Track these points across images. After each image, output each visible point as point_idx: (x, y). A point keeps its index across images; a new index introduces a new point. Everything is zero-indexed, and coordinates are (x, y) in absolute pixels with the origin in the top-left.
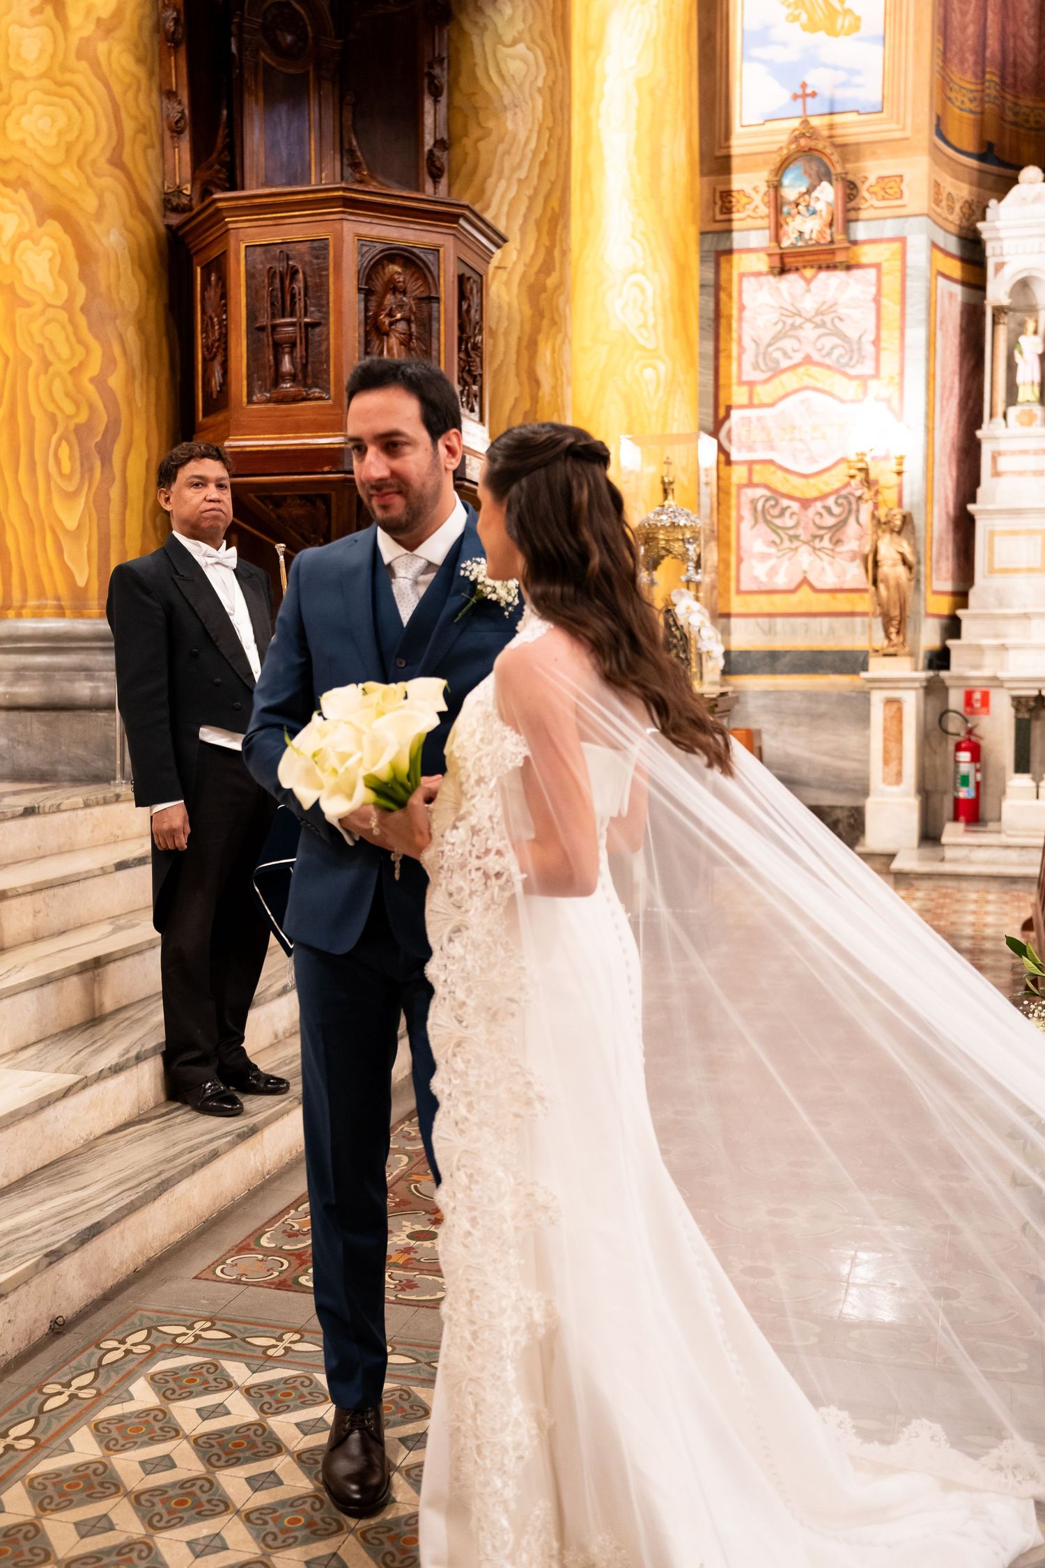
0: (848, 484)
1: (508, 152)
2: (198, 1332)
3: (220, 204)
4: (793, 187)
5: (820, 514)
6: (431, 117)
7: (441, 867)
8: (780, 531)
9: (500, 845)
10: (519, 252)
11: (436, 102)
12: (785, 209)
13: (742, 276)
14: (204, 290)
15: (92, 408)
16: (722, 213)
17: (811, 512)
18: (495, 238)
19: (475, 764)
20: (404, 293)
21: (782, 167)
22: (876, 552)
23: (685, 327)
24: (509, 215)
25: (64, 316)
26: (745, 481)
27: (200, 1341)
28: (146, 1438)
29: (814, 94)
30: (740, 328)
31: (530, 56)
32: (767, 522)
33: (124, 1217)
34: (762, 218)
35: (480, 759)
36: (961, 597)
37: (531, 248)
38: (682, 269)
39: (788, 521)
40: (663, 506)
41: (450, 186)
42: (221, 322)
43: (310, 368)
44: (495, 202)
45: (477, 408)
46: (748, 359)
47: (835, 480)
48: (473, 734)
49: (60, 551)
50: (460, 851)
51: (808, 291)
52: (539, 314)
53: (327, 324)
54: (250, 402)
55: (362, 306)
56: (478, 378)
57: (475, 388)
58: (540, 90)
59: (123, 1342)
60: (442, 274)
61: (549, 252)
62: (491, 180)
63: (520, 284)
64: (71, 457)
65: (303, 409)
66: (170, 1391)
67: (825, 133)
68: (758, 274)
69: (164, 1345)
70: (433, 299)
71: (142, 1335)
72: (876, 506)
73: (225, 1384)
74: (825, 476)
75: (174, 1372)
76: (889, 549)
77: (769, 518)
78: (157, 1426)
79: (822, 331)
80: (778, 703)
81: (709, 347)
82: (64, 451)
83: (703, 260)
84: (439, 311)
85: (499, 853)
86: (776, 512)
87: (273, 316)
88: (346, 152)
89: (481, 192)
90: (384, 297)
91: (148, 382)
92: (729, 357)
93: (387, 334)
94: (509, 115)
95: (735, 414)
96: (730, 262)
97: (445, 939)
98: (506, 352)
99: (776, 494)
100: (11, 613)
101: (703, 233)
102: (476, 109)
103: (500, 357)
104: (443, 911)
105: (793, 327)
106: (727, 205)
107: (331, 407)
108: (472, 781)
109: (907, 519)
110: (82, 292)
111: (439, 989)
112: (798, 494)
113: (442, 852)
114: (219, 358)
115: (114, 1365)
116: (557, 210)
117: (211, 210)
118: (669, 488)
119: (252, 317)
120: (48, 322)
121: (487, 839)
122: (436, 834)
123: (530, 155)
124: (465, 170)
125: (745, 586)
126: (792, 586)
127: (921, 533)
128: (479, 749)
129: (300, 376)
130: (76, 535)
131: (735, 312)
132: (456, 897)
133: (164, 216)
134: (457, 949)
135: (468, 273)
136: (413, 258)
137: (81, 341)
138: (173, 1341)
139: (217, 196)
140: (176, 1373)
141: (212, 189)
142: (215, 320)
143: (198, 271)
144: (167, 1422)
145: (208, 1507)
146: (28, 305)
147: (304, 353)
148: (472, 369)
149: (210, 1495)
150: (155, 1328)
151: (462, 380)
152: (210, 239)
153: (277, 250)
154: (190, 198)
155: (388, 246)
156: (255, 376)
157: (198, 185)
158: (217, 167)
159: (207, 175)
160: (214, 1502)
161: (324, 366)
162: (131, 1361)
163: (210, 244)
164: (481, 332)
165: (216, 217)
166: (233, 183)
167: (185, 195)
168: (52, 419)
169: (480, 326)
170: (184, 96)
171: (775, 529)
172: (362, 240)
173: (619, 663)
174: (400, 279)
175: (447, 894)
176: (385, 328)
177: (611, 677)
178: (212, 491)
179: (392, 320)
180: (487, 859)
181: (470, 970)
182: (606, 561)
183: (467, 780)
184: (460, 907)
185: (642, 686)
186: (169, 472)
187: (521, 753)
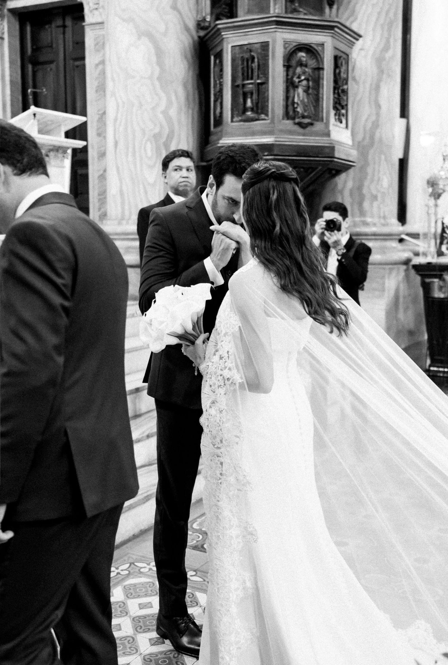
3: (219, 26)
9: (230, 365)
10: (372, 41)
14: (214, 67)
15: (161, 127)
18: (355, 36)
19: (224, 326)
20: (306, 66)
24: (368, 24)
25: (149, 82)
37: (378, 39)
42: (220, 82)
43: (260, 105)
44: (360, 17)
45: (344, 121)
49: (146, 193)
50: (215, 366)
52: (381, 72)
53: (268, 84)
54: (232, 121)
55: (285, 74)
56: (345, 107)
57: (343, 111)
60: (325, 56)
61: (387, 40)
62: (358, 6)
63: (372, 57)
64: (152, 149)
65: (256, 124)
66: (130, 594)
69: (135, 572)
70: (319, 69)
71: (127, 566)
82: (149, 145)
84: (323, 74)
85: (230, 369)
87: (243, 80)
90: (296, 69)
91: (188, 111)
93: (297, 87)
97: (208, 406)
98: (364, 92)
100: (124, 222)
104: (208, 393)
107: (269, 123)
108: (223, 334)
110: (157, 70)
111: (205, 430)
113: (208, 366)
114: (219, 100)
116: (392, 18)
117: (215, 30)
119: (234, 80)
120: (143, 85)
121: (226, 362)
122: (207, 357)
129: (255, 109)
130: (154, 185)
132: (213, 387)
133: (197, 32)
134: (213, 411)
135: (340, 54)
136: (311, 49)
137: (157, 94)
138: (139, 570)
139: (218, 22)
140: (135, 586)
141: (221, 17)
142: (218, 82)
143: (212, 58)
144: (124, 609)
145: (129, 650)
146: (133, 77)
147: (257, 97)
148: (341, 102)
149: (131, 645)
150: (133, 563)
151: (335, 108)
152: (217, 42)
153: (245, 48)
154: (210, 22)
155: (299, 43)
156: (235, 109)
157: (214, 16)
158: (224, 6)
159: (218, 11)
160: (132, 649)
161: (266, 104)
162: (119, 578)
163: (216, 46)
164: (347, 84)
165: (218, 32)
166: (232, 13)
167: (207, 21)
168: (143, 131)
169: (346, 80)
172: (286, 41)
173: (290, 280)
174: (304, 59)
175: (209, 386)
176: (297, 84)
177: (284, 288)
178: (184, 173)
179: (300, 80)
180: (225, 371)
181: (218, 421)
182: (285, 230)
183: (221, 333)
184: (214, 392)
185: (299, 292)
186: (165, 165)
187: (237, 325)
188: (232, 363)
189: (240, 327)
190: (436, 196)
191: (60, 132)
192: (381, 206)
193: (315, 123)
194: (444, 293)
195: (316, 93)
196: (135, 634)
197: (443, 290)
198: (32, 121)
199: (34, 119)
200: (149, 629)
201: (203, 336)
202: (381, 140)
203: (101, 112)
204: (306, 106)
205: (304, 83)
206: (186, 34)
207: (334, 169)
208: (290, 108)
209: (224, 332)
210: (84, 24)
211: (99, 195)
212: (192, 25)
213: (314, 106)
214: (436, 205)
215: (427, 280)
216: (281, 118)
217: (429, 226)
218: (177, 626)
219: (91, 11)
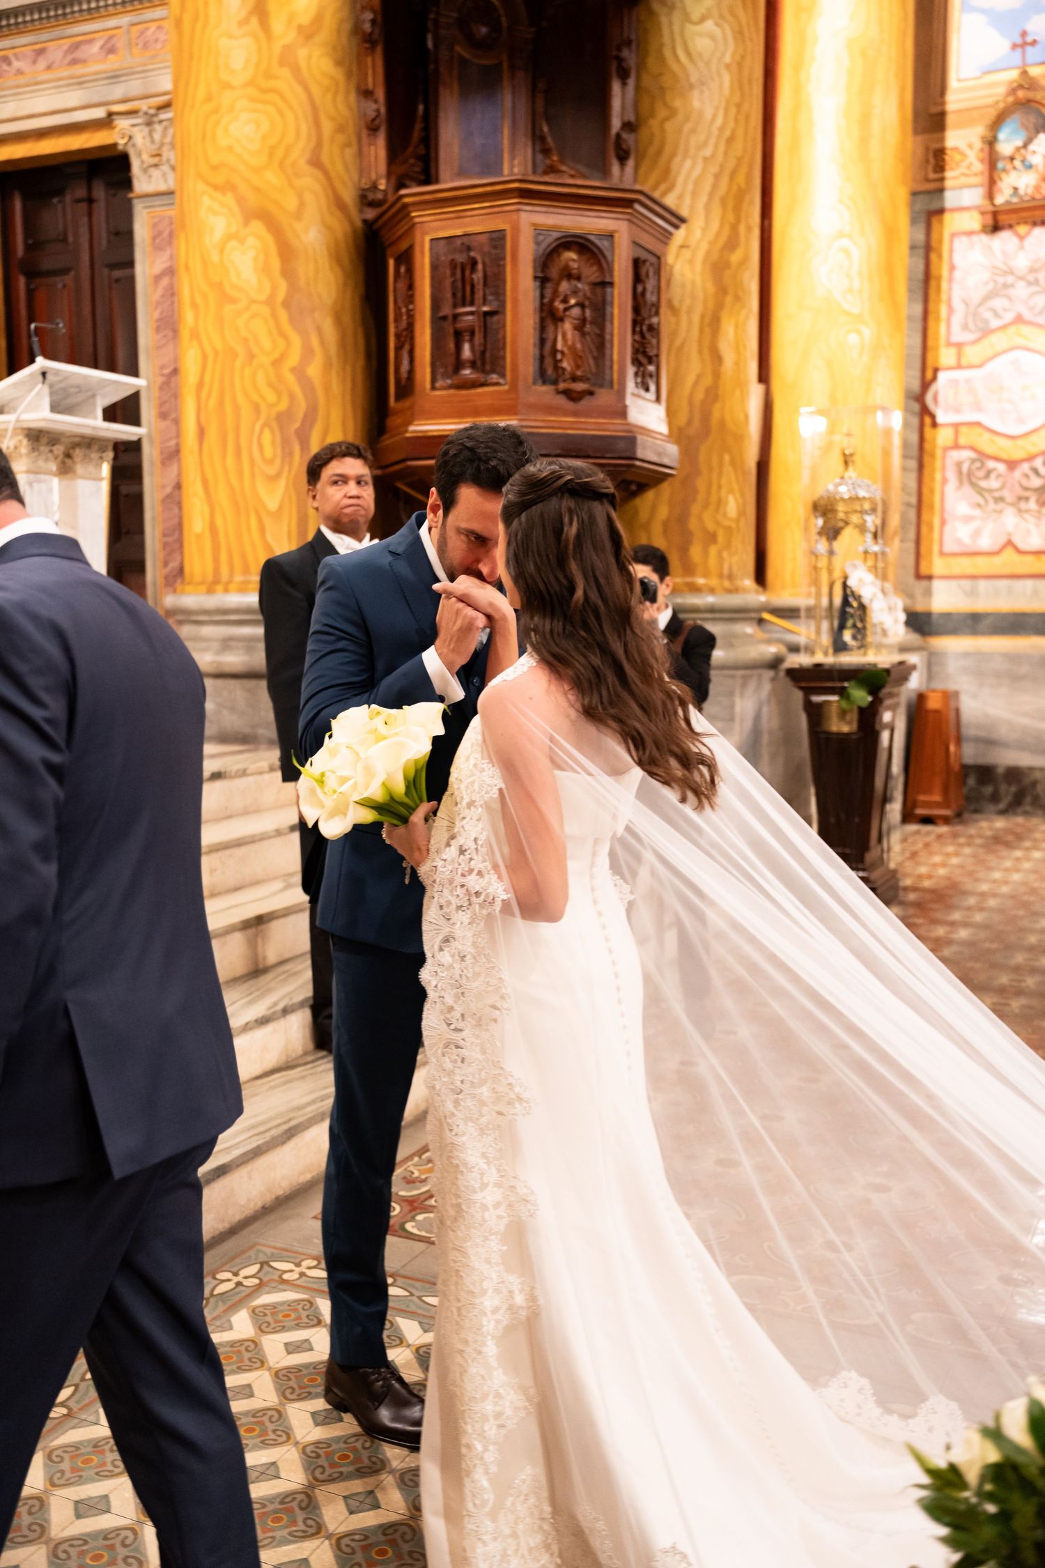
1: (693, 131)
2: (304, 1270)
3: (407, 200)
4: (1008, 142)
5: (1027, 476)
6: (619, 100)
7: (434, 882)
8: (986, 495)
9: (481, 866)
10: (704, 230)
11: (624, 84)
12: (1000, 165)
13: (953, 235)
14: (395, 281)
15: (292, 397)
16: (935, 171)
17: (1018, 473)
18: (673, 219)
19: (467, 787)
20: (579, 278)
21: (997, 122)
23: (892, 290)
24: (695, 194)
25: (266, 311)
26: (950, 443)
27: (304, 1278)
28: (234, 1367)
29: (1035, 42)
30: (950, 289)
31: (718, 31)
32: (973, 485)
33: (252, 1159)
34: (976, 175)
35: (472, 783)
37: (715, 225)
38: (890, 233)
39: (993, 483)
40: (842, 478)
41: (637, 170)
42: (408, 311)
43: (488, 354)
44: (680, 182)
45: (653, 388)
46: (957, 320)
48: (467, 759)
49: (262, 529)
50: (450, 868)
51: (1022, 247)
52: (722, 290)
53: (504, 313)
54: (433, 388)
55: (538, 293)
56: (654, 359)
57: (651, 368)
58: (728, 66)
59: (236, 1274)
60: (616, 259)
61: (734, 228)
62: (677, 160)
63: (704, 262)
64: (273, 443)
65: (480, 394)
66: (266, 1325)
67: (1043, 83)
68: (970, 233)
69: (271, 1280)
70: (605, 284)
71: (254, 1269)
73: (315, 1321)
74: (1034, 438)
75: (274, 1306)
77: (974, 480)
78: (247, 1355)
79: (1034, 289)
80: (979, 666)
81: (918, 309)
82: (267, 437)
83: (913, 221)
84: (612, 295)
85: (480, 873)
86: (981, 473)
87: (455, 306)
88: (537, 138)
89: (666, 174)
90: (558, 284)
91: (344, 369)
92: (938, 319)
93: (562, 320)
94: (696, 93)
95: (942, 377)
96: (941, 222)
97: (436, 947)
98: (688, 331)
99: (982, 456)
100: (219, 588)
101: (914, 194)
102: (662, 90)
103: (682, 334)
104: (435, 922)
105: (1005, 286)
106: (941, 163)
107: (508, 392)
108: (464, 803)
110: (283, 287)
111: (431, 994)
112: (1004, 456)
114: (407, 347)
115: (225, 1296)
116: (743, 185)
117: (398, 206)
118: (849, 459)
119: (436, 306)
120: (254, 316)
121: (471, 859)
122: (432, 849)
123: (715, 132)
124: (652, 150)
125: (949, 546)
126: (997, 548)
128: (473, 775)
129: (479, 363)
130: (277, 515)
131: (945, 272)
132: (445, 909)
133: (361, 211)
134: (445, 957)
135: (643, 255)
136: (587, 244)
137: (282, 334)
138: (280, 1277)
139: (403, 192)
140: (275, 1308)
141: (408, 183)
142: (404, 310)
143: (391, 263)
144: (257, 1354)
145: (272, 1436)
146: (234, 301)
147: (482, 340)
148: (648, 350)
149: (277, 1426)
150: (267, 1263)
151: (636, 362)
152: (400, 232)
153: (459, 242)
154: (385, 191)
155: (564, 234)
156: (438, 363)
157: (393, 180)
158: (412, 161)
159: (401, 169)
160: (279, 1433)
161: (501, 353)
162: (240, 1292)
163: (400, 238)
164: (657, 313)
165: (404, 210)
166: (428, 176)
167: (381, 190)
168: (256, 408)
169: (656, 307)
170: (380, 94)
171: (980, 491)
172: (538, 230)
173: (601, 697)
174: (575, 265)
175: (438, 906)
176: (561, 314)
177: (590, 713)
178: (352, 488)
179: (567, 306)
180: (469, 878)
181: (458, 978)
182: (594, 596)
183: (461, 802)
184: (449, 919)
185: (620, 721)
186: (314, 472)
187: (496, 785)
188: (484, 861)
189: (500, 790)
190: (831, 534)
191: (95, 407)
192: (725, 554)
193: (597, 390)
194: (850, 723)
195: (598, 331)
196: (281, 1404)
197: (848, 717)
198: (40, 386)
199: (43, 383)
200: (310, 1393)
201: (425, 807)
202: (722, 424)
203: (167, 371)
204: (580, 357)
205: (576, 312)
206: (338, 213)
207: (631, 482)
208: (548, 362)
209: (466, 800)
210: (131, 195)
211: (164, 535)
212: (349, 196)
213: (595, 359)
214: (831, 553)
215: (817, 699)
216: (531, 381)
217: (818, 594)
218: (369, 1386)
219: (145, 170)
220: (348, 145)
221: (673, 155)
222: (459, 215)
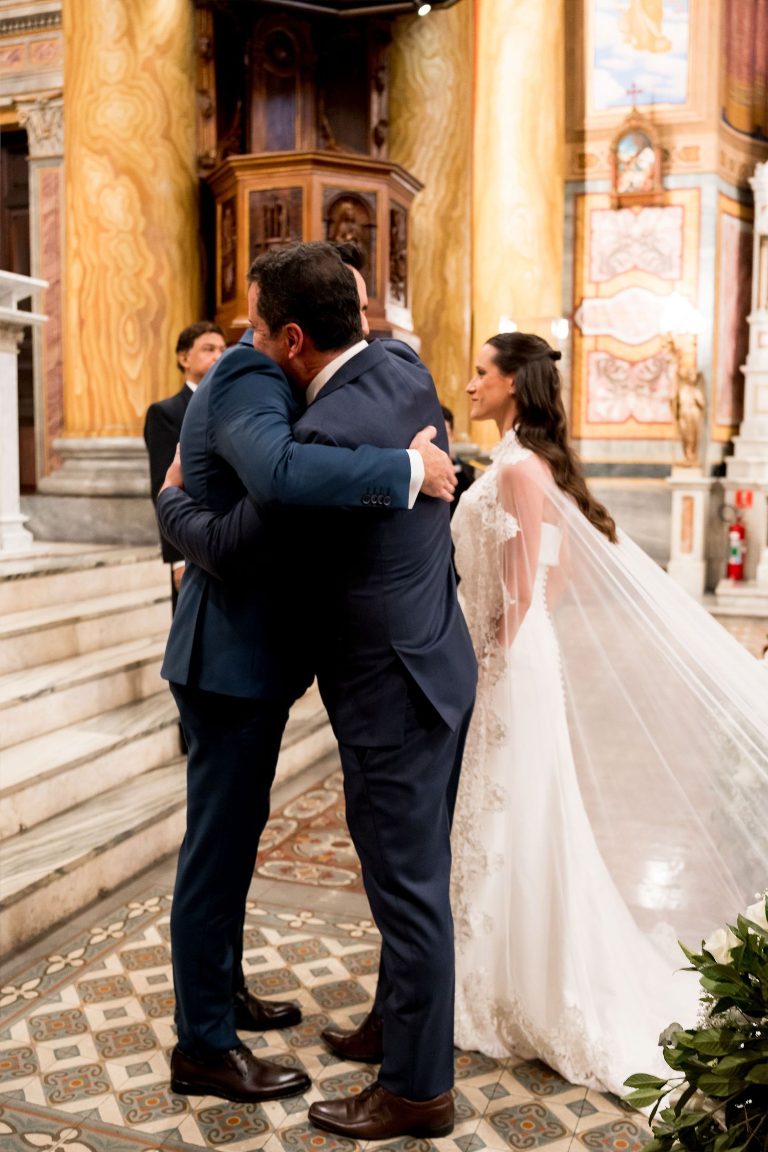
0: (660, 352)
1: (427, 128)
3: (233, 164)
4: (627, 151)
5: (641, 372)
6: (377, 105)
8: (615, 383)
10: (435, 194)
11: (380, 95)
12: (622, 167)
13: (591, 210)
14: (222, 220)
15: (147, 298)
16: (578, 168)
17: (636, 370)
18: (417, 185)
20: (353, 221)
21: (619, 139)
22: (678, 397)
24: (429, 170)
25: (130, 238)
26: (592, 348)
29: (640, 92)
30: (590, 246)
31: (443, 65)
32: (607, 376)
34: (605, 172)
36: (735, 429)
37: (442, 191)
39: (621, 376)
41: (389, 150)
42: (232, 241)
44: (418, 162)
45: (402, 298)
46: (595, 266)
47: (652, 349)
49: (126, 393)
51: (636, 221)
52: (447, 235)
55: (325, 230)
56: (403, 279)
57: (401, 285)
58: (449, 88)
60: (379, 210)
61: (455, 194)
62: (416, 148)
63: (435, 216)
64: (134, 331)
67: (648, 117)
68: (602, 210)
70: (370, 226)
72: (680, 366)
74: (645, 346)
76: (688, 396)
77: (608, 373)
79: (644, 248)
81: (569, 258)
82: (130, 327)
83: (565, 200)
84: (375, 234)
86: (613, 369)
87: (266, 237)
88: (320, 128)
89: (409, 155)
90: (339, 225)
91: (184, 280)
92: (583, 265)
94: (428, 104)
95: (586, 303)
96: (583, 201)
98: (424, 262)
99: (613, 358)
100: (94, 434)
101: (566, 182)
102: (406, 101)
103: (419, 265)
105: (626, 245)
106: (582, 163)
109: (700, 376)
110: (142, 222)
112: (627, 358)
114: (231, 264)
117: (226, 167)
119: (252, 237)
120: (121, 242)
123: (441, 130)
124: (399, 140)
125: (592, 419)
126: (621, 420)
127: (709, 385)
130: (136, 382)
131: (587, 234)
133: (198, 171)
135: (397, 208)
136: (358, 198)
137: (141, 255)
139: (229, 159)
141: (231, 153)
142: (229, 240)
143: (219, 208)
146: (107, 230)
148: (399, 272)
151: (392, 280)
152: (227, 186)
153: (269, 194)
154: (215, 159)
155: (343, 191)
157: (220, 150)
158: (233, 139)
159: (226, 144)
163: (226, 191)
164: (405, 248)
165: (230, 172)
166: (244, 148)
167: (212, 158)
168: (122, 307)
169: (404, 244)
170: (212, 93)
171: (612, 381)
172: (326, 188)
174: (350, 213)
179: (345, 239)
191: (11, 301)
202: (448, 327)
203: (52, 281)
206: (181, 172)
210: (28, 158)
211: (50, 398)
212: (190, 161)
219: (39, 141)
220: (189, 126)
221: (413, 144)
222: (270, 176)
